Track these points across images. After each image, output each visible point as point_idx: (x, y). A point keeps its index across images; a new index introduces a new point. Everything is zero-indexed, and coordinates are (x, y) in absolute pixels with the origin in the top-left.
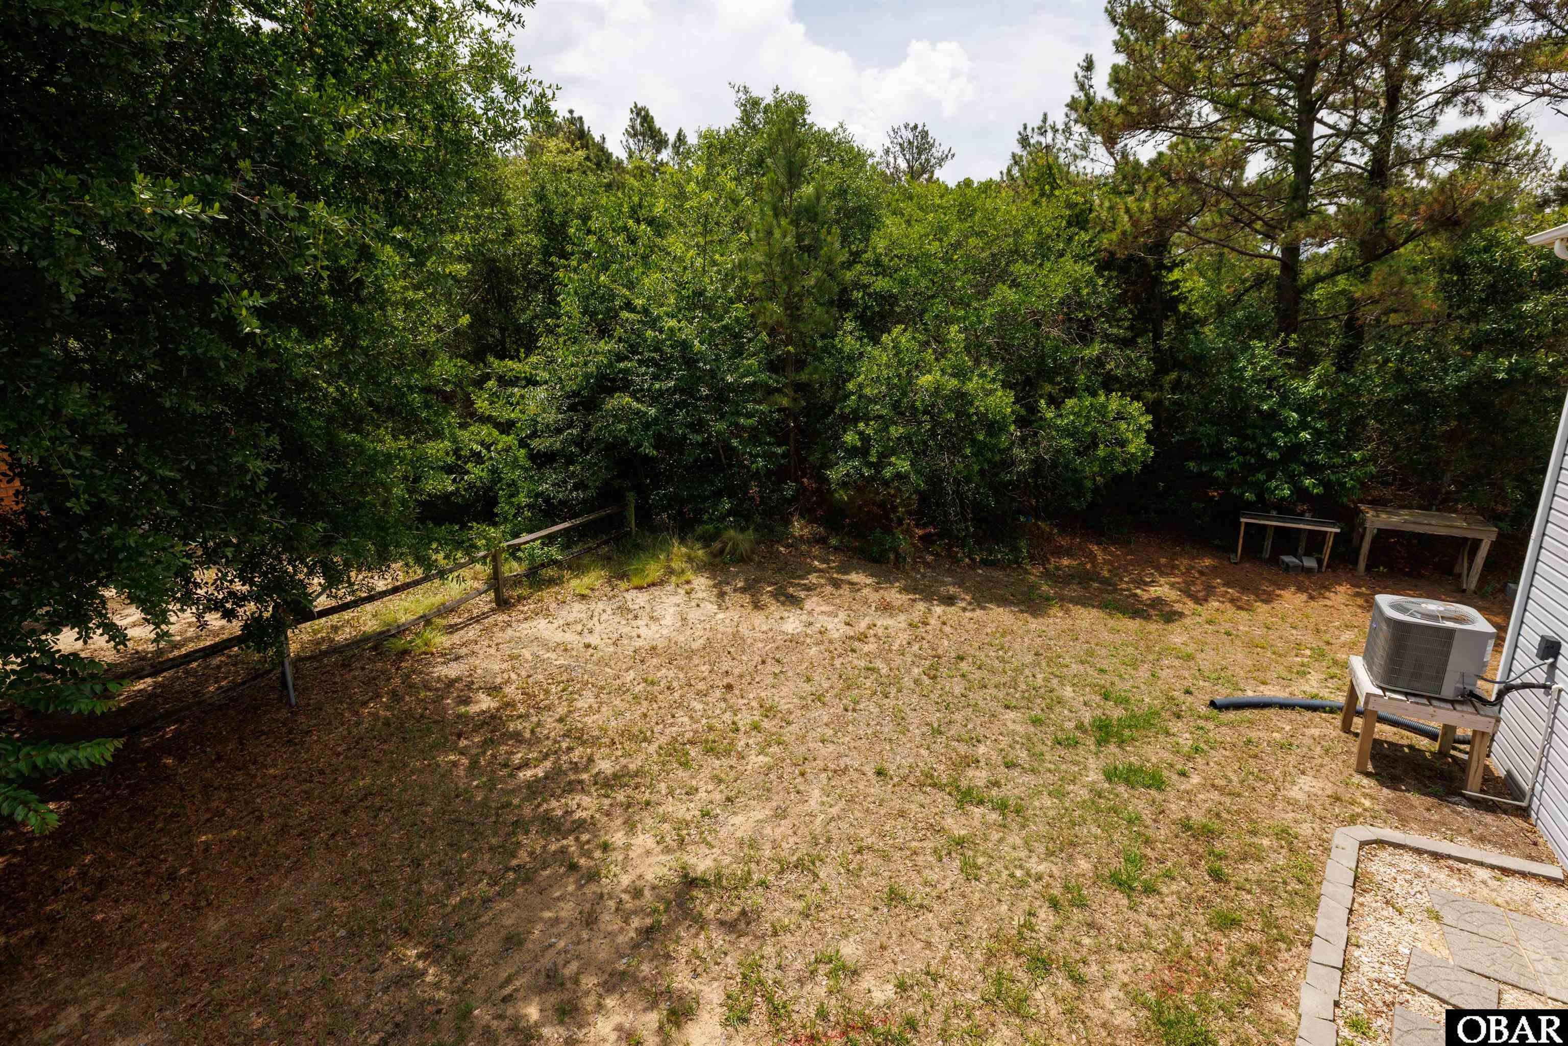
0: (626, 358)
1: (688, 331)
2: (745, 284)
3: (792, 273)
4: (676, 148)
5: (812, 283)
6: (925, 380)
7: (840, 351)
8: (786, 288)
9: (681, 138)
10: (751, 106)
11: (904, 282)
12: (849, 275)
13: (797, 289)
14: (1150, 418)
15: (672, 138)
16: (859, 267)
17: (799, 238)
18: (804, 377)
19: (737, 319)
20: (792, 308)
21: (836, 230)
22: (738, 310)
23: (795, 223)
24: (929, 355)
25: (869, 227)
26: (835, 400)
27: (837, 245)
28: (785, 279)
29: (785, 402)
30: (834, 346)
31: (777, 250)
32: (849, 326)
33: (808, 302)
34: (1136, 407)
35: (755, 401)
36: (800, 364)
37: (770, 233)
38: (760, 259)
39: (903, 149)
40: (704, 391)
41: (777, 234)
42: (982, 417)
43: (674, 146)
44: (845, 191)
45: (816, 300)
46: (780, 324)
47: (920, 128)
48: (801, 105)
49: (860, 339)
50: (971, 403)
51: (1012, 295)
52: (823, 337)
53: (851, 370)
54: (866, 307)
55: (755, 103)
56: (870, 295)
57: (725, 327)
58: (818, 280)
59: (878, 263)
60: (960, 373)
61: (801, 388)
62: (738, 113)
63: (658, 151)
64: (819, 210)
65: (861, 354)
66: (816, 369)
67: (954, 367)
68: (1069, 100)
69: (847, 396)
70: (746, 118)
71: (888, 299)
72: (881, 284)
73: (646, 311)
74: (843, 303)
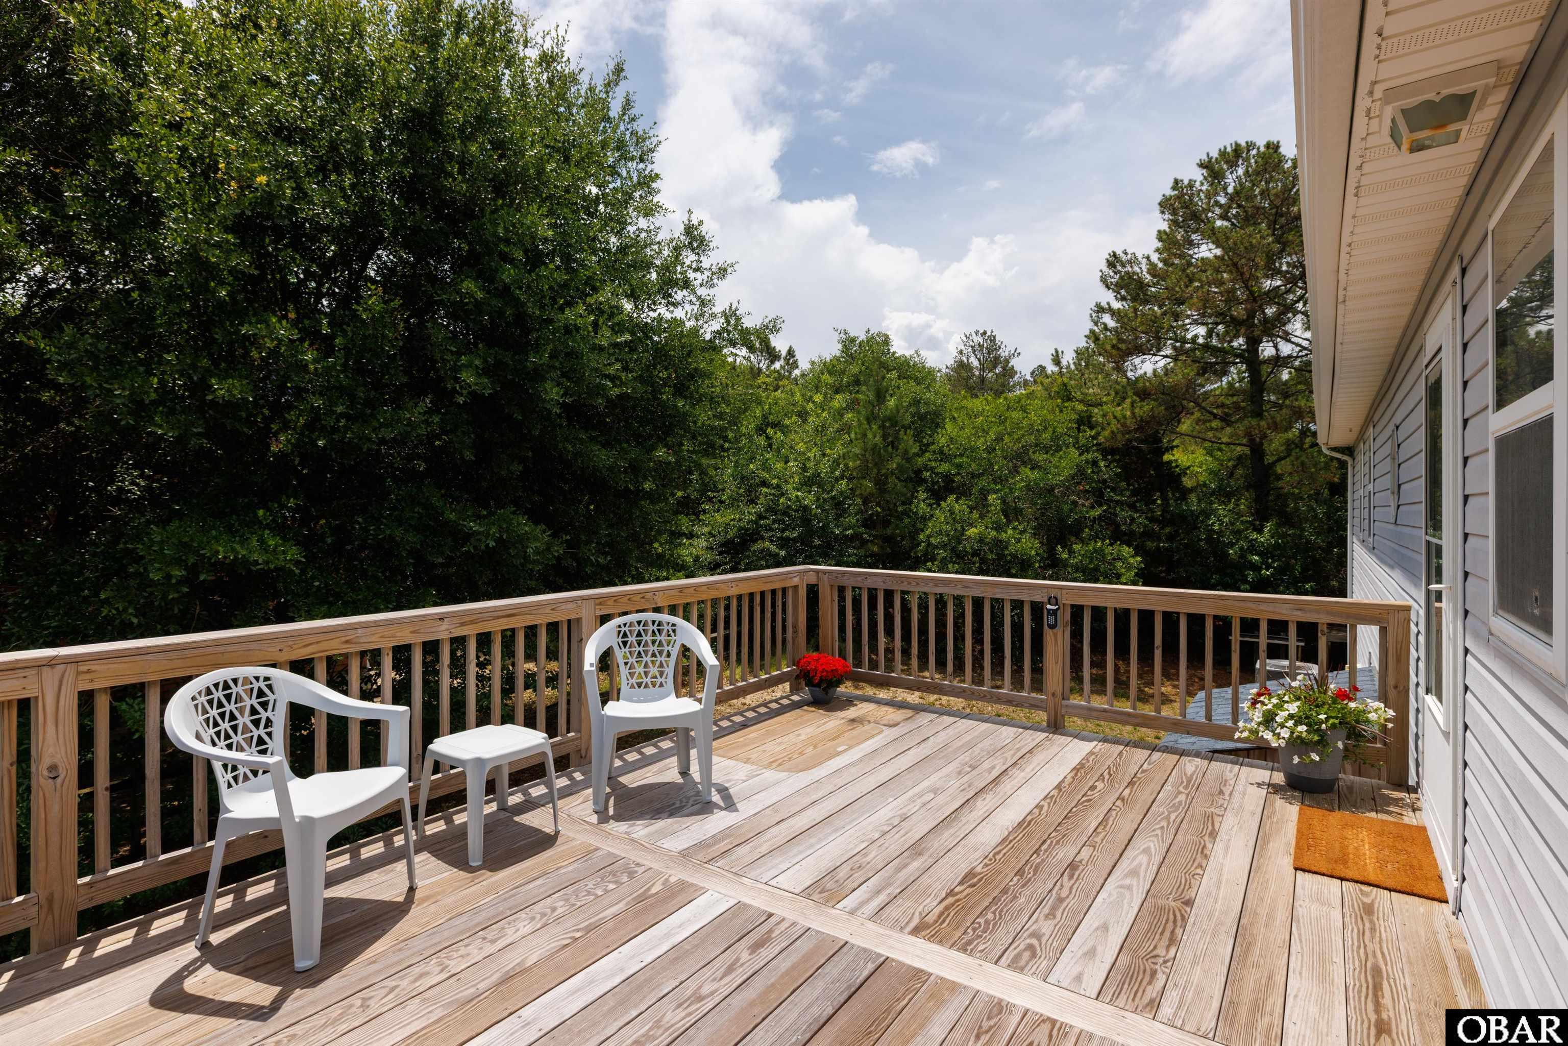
0: (766, 518)
1: (809, 500)
2: (847, 466)
3: (880, 461)
4: (787, 360)
5: (894, 466)
6: (972, 532)
7: (916, 513)
8: (875, 470)
9: (791, 353)
10: (848, 342)
11: (959, 466)
12: (920, 461)
13: (884, 471)
14: (1139, 559)
15: (784, 353)
16: (927, 454)
17: (884, 437)
18: (889, 531)
19: (841, 493)
20: (880, 483)
21: (910, 432)
22: (843, 485)
23: (882, 427)
24: (975, 515)
25: (937, 425)
26: (912, 548)
27: (911, 442)
28: (876, 464)
29: (875, 549)
30: (911, 510)
31: (869, 446)
32: (922, 496)
33: (892, 480)
34: (1126, 551)
35: (854, 548)
36: (886, 523)
37: (865, 435)
38: (858, 451)
39: (974, 352)
40: (817, 542)
41: (870, 436)
42: (1014, 556)
43: (785, 359)
44: (919, 402)
45: (898, 478)
46: (871, 494)
47: (988, 334)
48: (886, 341)
49: (930, 505)
50: (1006, 548)
51: (1034, 475)
52: (903, 503)
53: (922, 526)
54: (934, 483)
55: (853, 340)
56: (937, 474)
57: (833, 498)
58: (899, 465)
59: (941, 452)
60: (999, 528)
61: (888, 539)
62: (840, 346)
63: (772, 362)
64: (899, 419)
65: (932, 516)
66: (897, 527)
67: (993, 523)
68: (1087, 333)
69: (919, 544)
70: (846, 349)
71: (948, 479)
72: (944, 467)
73: (778, 487)
74: (917, 479)
